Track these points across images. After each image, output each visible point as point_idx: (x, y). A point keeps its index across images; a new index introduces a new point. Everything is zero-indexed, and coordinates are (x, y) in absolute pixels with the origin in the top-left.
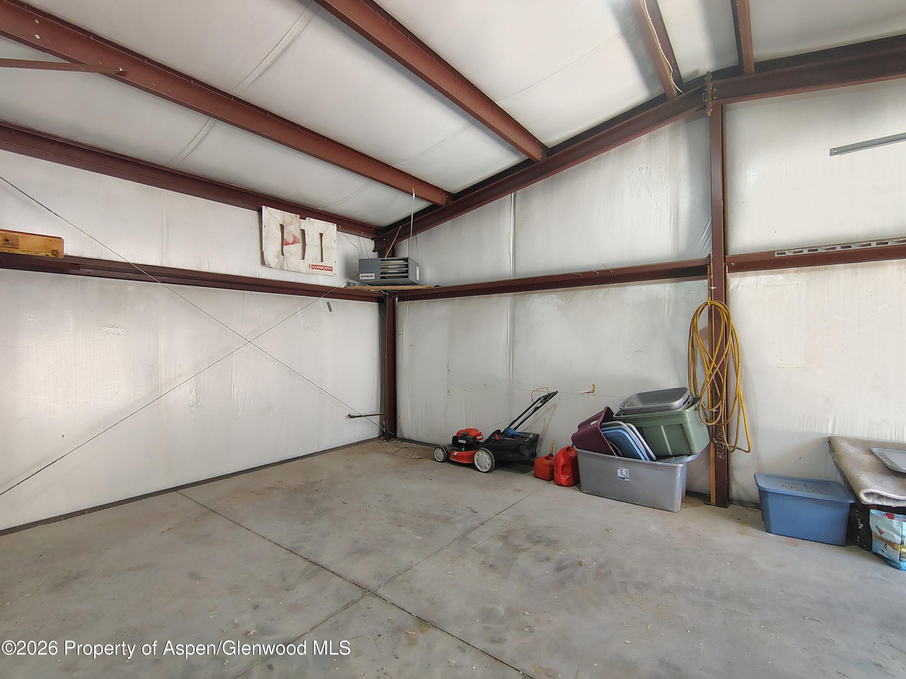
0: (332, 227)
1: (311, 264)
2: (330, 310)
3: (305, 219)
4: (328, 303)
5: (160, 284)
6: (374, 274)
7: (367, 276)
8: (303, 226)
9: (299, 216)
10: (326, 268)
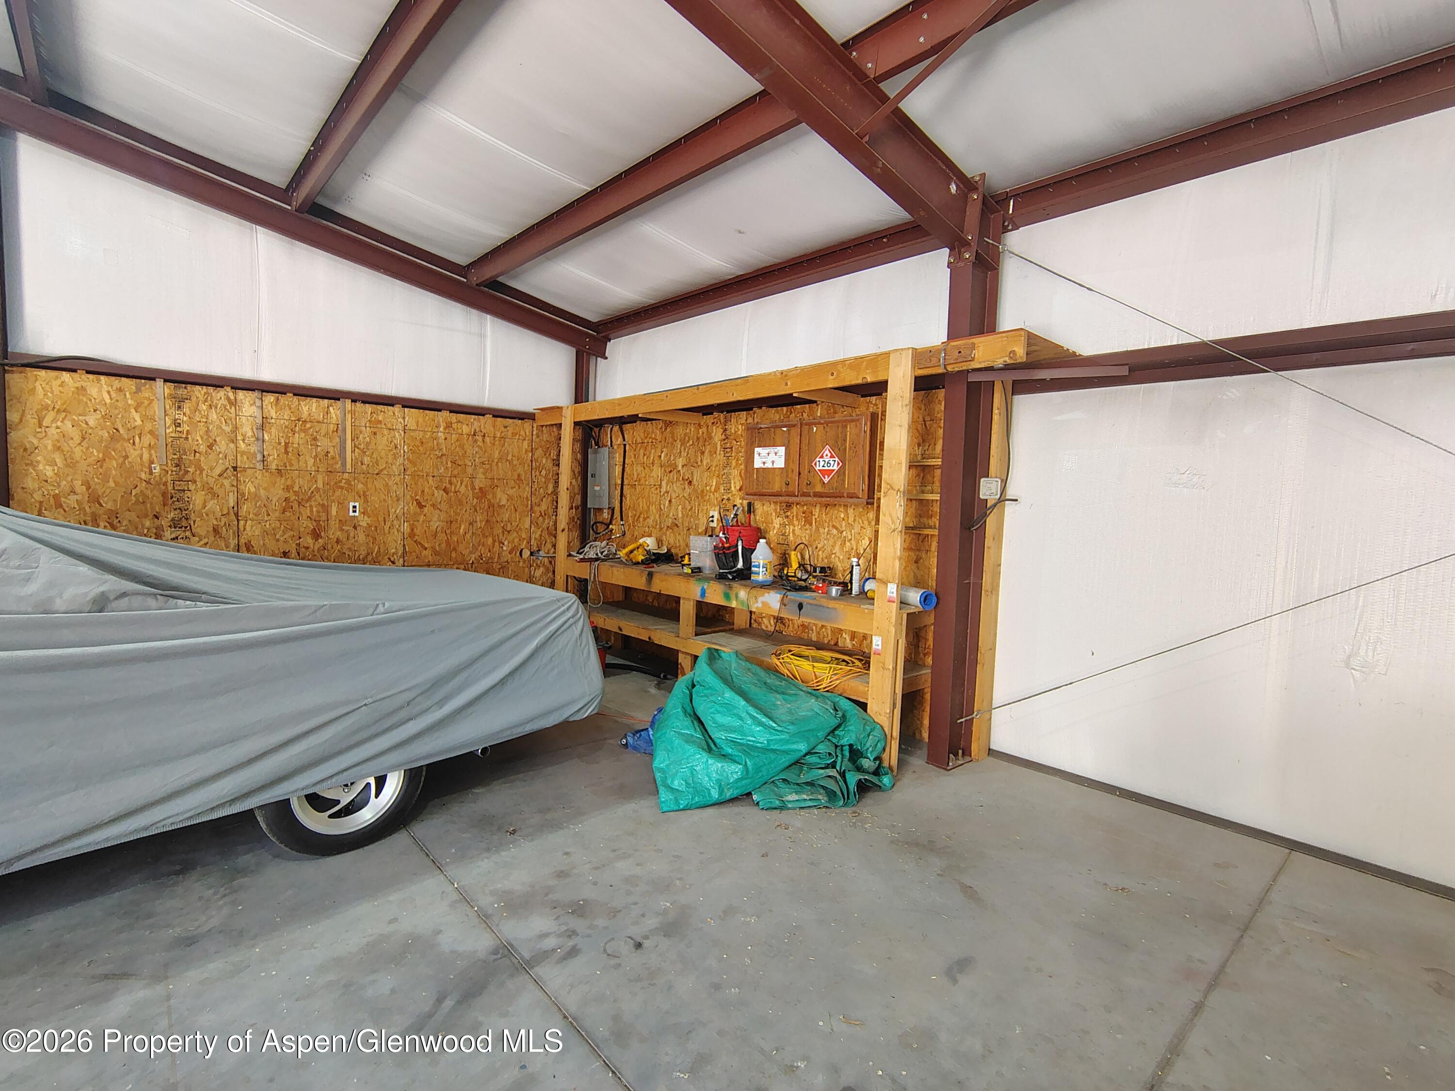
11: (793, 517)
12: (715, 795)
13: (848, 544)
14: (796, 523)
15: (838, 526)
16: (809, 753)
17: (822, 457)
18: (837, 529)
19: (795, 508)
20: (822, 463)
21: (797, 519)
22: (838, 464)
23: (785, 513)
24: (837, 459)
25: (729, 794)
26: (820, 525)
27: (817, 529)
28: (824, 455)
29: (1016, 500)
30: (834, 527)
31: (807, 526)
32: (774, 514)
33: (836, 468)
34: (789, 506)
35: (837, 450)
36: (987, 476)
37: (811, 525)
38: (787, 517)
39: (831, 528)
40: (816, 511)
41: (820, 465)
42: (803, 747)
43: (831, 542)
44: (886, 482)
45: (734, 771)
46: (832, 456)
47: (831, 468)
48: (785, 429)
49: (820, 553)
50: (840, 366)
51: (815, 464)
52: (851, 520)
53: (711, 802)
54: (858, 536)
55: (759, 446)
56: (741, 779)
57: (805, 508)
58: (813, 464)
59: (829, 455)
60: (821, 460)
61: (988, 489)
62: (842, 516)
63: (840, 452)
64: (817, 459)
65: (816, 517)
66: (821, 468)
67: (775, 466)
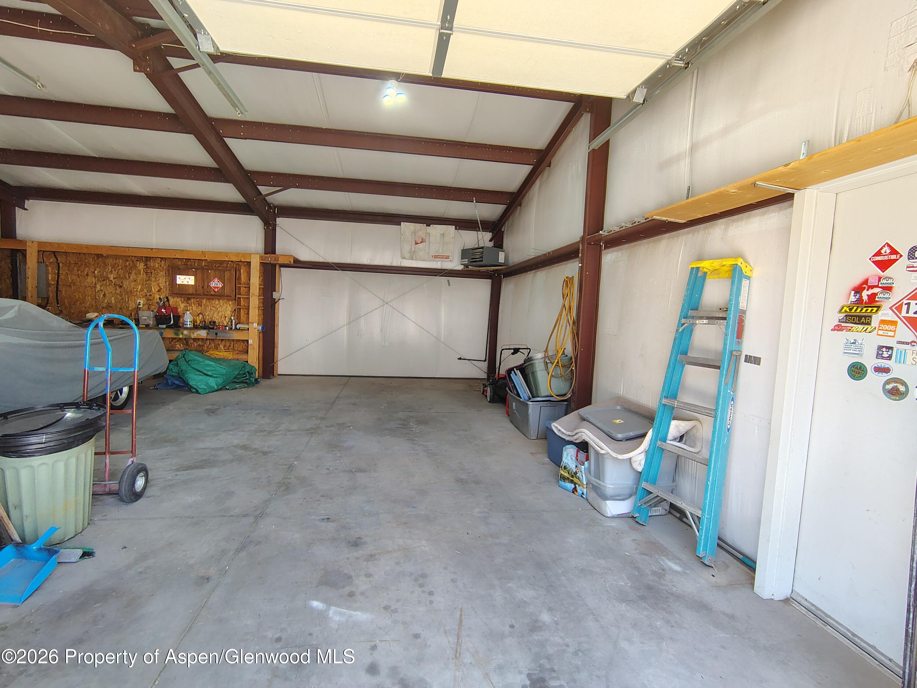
0: (451, 229)
1: (434, 255)
2: (449, 285)
3: (430, 226)
4: (448, 281)
5: (341, 271)
6: (467, 260)
7: (464, 261)
8: (429, 231)
9: (425, 225)
10: (445, 257)
11: (191, 303)
12: (216, 387)
13: (220, 313)
14: (193, 305)
15: (216, 307)
16: (238, 375)
17: (214, 282)
18: (215, 308)
19: (192, 300)
20: (214, 284)
21: (194, 304)
22: (222, 285)
23: (187, 302)
24: (221, 283)
25: (220, 387)
26: (206, 306)
27: (205, 308)
28: (215, 281)
29: (284, 299)
30: (213, 307)
31: (200, 307)
32: (180, 302)
33: (220, 286)
34: (189, 299)
35: (221, 280)
36: (275, 291)
37: (201, 306)
38: (188, 303)
39: (212, 307)
40: (204, 301)
41: (213, 284)
42: (237, 373)
43: (212, 312)
44: (252, 293)
45: (220, 380)
46: (218, 282)
47: (218, 286)
48: (194, 270)
49: (207, 317)
50: (230, 254)
51: (211, 284)
52: (221, 304)
53: (215, 390)
54: (225, 310)
55: (179, 275)
56: (223, 382)
57: (198, 300)
58: (210, 284)
59: (217, 281)
60: (213, 283)
61: (275, 295)
62: (217, 303)
63: (222, 279)
64: (212, 282)
65: (204, 303)
66: (213, 286)
67: (189, 283)
